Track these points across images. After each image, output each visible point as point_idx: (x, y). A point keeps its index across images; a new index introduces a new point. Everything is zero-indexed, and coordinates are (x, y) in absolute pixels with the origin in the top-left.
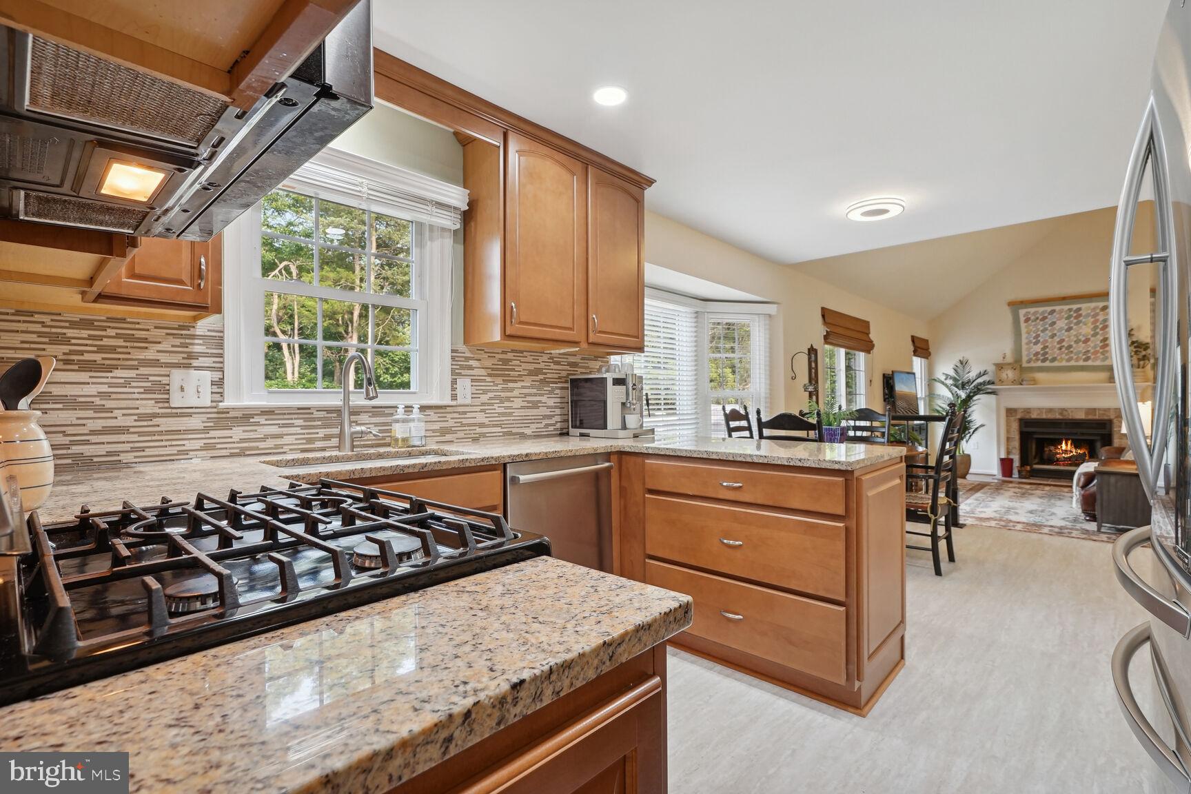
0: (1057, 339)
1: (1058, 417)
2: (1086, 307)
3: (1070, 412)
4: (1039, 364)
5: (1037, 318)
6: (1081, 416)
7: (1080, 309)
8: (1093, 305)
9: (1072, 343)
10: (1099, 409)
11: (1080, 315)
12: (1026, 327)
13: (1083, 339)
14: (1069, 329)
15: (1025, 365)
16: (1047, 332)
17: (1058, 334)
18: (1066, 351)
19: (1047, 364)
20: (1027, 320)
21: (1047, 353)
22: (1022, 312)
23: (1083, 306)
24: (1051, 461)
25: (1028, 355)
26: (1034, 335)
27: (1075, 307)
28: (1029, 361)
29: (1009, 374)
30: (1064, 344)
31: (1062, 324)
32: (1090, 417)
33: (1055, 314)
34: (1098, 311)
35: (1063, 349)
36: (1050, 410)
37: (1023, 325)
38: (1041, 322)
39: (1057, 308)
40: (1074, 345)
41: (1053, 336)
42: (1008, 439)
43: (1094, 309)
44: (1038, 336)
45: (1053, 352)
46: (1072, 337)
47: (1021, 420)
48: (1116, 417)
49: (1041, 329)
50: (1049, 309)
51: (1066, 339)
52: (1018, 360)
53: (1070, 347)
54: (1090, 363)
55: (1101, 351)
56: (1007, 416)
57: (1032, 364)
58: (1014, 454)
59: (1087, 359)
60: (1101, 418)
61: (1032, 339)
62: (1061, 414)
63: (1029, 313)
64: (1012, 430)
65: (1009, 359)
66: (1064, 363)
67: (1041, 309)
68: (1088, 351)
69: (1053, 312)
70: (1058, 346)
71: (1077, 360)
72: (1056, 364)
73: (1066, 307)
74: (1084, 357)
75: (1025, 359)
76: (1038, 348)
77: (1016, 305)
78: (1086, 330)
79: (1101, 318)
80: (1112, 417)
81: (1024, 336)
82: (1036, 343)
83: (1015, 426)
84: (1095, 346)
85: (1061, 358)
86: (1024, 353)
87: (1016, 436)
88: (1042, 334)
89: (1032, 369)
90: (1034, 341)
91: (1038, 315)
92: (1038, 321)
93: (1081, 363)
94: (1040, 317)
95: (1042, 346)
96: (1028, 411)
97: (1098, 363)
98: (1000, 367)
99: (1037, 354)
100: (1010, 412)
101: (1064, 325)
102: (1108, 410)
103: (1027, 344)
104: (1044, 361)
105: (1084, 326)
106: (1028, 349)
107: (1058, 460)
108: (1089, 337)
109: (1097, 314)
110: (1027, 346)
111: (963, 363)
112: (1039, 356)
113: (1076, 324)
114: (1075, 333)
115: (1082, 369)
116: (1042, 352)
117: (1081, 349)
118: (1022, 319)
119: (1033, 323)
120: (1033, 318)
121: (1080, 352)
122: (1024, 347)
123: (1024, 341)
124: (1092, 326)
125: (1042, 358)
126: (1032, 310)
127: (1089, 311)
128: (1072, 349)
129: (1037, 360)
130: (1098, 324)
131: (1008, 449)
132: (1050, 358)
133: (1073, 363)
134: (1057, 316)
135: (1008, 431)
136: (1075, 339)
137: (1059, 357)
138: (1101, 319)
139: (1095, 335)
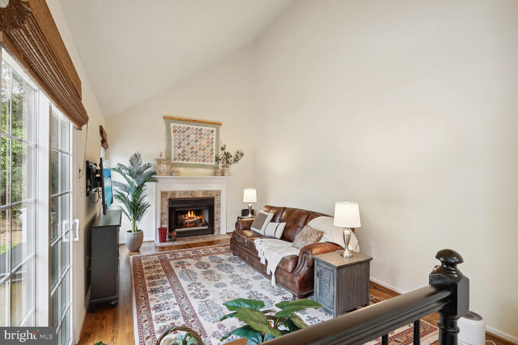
0: (190, 146)
1: (190, 196)
2: (205, 129)
3: (195, 193)
4: (180, 161)
5: (180, 131)
6: (200, 195)
7: (201, 130)
8: (208, 128)
9: (198, 150)
10: (209, 191)
11: (202, 133)
12: (174, 136)
13: (203, 148)
14: (196, 141)
15: (173, 162)
16: (185, 141)
17: (191, 143)
18: (195, 155)
19: (185, 162)
20: (175, 131)
21: (184, 155)
22: (172, 125)
23: (203, 128)
24: (182, 225)
25: (174, 155)
26: (178, 142)
27: (199, 128)
28: (175, 160)
29: (164, 167)
30: (193, 150)
31: (192, 137)
32: (205, 196)
33: (190, 130)
34: (210, 132)
35: (193, 154)
36: (186, 192)
37: (172, 134)
38: (183, 134)
39: (191, 126)
40: (198, 151)
41: (188, 144)
42: (162, 213)
43: (208, 131)
44: (180, 143)
45: (188, 155)
46: (198, 146)
47: (170, 200)
48: (216, 196)
49: (182, 138)
50: (187, 126)
51: (195, 147)
52: (168, 158)
53: (196, 152)
54: (205, 163)
55: (210, 156)
56: (161, 197)
57: (177, 162)
58: (165, 224)
59: (204, 161)
60: (210, 196)
61: (177, 144)
62: (191, 195)
63: (176, 126)
64: (164, 207)
65: (164, 157)
66: (193, 162)
67: (182, 125)
68: (205, 156)
69: (188, 129)
70: (191, 151)
71: (199, 161)
72: (189, 162)
73: (195, 127)
74: (203, 159)
75: (173, 157)
76: (180, 151)
77: (169, 119)
78: (204, 143)
79: (211, 136)
80: (214, 196)
81: (173, 141)
82: (179, 148)
83: (166, 204)
84: (207, 154)
85: (192, 159)
86: (173, 153)
87: (166, 211)
88: (182, 142)
89: (176, 165)
90: (178, 146)
91: (181, 129)
92: (181, 133)
93: (201, 163)
94: (182, 131)
95: (183, 150)
96: (174, 193)
97: (209, 163)
98: (159, 161)
99: (179, 155)
100: (163, 194)
101: (194, 138)
102: (212, 191)
103: (174, 147)
104: (183, 160)
105: (203, 141)
106: (175, 151)
107: (186, 223)
108: (206, 147)
109: (209, 134)
110: (174, 149)
111: (137, 157)
112: (181, 156)
113: (200, 138)
114: (199, 144)
115: (202, 166)
116: (182, 154)
117: (202, 154)
118: (172, 130)
119: (178, 134)
120: (178, 130)
121: (200, 156)
122: (173, 149)
123: (173, 145)
124: (207, 141)
125: (182, 158)
126: (178, 125)
127: (206, 132)
128: (197, 154)
129: (180, 159)
130: (209, 140)
131: (161, 221)
132: (186, 158)
133: (197, 162)
134: (191, 131)
135: (162, 208)
136: (199, 148)
137: (191, 158)
138: (211, 138)
139: (208, 146)
